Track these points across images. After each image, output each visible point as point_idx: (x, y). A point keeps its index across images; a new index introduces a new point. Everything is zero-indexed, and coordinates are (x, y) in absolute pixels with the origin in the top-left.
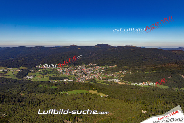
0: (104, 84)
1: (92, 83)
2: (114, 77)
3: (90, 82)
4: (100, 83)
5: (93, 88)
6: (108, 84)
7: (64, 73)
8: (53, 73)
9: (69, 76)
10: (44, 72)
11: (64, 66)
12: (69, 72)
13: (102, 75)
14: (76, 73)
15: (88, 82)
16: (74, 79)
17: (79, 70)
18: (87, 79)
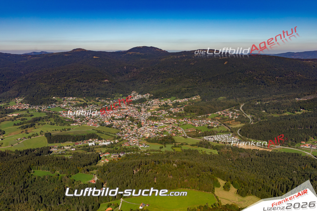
2: (212, 127)
7: (79, 121)
8: (51, 122)
9: (97, 130)
10: (26, 121)
11: (74, 100)
12: (92, 119)
13: (177, 122)
14: (112, 121)
15: (161, 148)
16: (114, 139)
17: (114, 111)
18: (148, 135)
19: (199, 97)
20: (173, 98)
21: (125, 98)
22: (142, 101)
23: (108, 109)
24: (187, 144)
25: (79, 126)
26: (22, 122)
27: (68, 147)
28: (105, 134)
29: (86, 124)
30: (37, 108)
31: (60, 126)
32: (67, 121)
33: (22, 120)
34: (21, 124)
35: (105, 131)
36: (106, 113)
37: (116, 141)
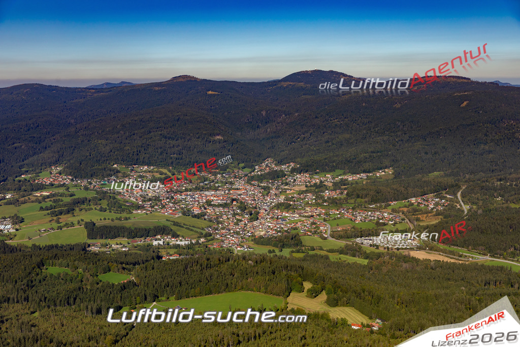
0: (344, 257)
1: (286, 252)
2: (384, 224)
3: (278, 253)
4: (323, 253)
5: (307, 285)
7: (149, 206)
8: (101, 207)
9: (174, 222)
10: (61, 203)
11: (150, 172)
12: (172, 203)
13: (326, 214)
14: (205, 209)
15: (270, 252)
16: (200, 237)
17: (218, 192)
18: (262, 233)
19: (390, 171)
20: (338, 172)
21: (247, 170)
22: (275, 176)
23: (208, 189)
24: (321, 249)
25: (147, 214)
26: (55, 204)
27: (118, 246)
28: (186, 228)
29: (160, 212)
30: (84, 183)
31: (116, 213)
32: (128, 206)
33: (55, 201)
34: (51, 208)
35: (186, 223)
36: (201, 195)
37: (202, 240)
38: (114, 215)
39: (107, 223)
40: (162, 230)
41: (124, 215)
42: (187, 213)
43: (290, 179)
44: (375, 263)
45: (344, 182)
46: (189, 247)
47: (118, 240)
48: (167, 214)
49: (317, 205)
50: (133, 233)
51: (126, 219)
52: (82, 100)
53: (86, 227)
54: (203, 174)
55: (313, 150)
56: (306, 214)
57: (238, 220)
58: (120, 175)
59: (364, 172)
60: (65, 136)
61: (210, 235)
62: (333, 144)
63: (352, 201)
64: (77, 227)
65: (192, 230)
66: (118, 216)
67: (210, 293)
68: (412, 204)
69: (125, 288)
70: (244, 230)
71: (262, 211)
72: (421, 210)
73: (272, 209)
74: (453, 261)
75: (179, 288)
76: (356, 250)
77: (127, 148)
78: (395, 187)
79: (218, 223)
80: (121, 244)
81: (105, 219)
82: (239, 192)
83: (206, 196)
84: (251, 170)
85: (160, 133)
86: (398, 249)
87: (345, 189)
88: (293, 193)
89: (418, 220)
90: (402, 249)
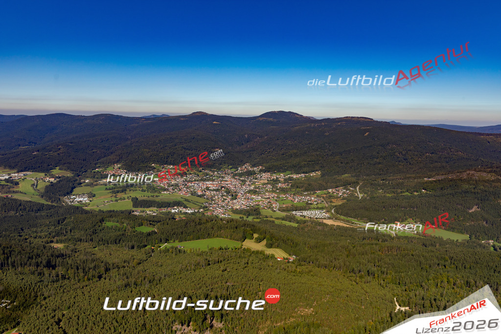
0: (284, 222)
1: (250, 219)
2: (311, 204)
3: (245, 218)
4: (272, 219)
5: (256, 236)
6: (296, 225)
7: (171, 189)
8: (142, 189)
9: (186, 199)
10: (119, 186)
11: (174, 169)
12: (186, 188)
13: (277, 197)
14: (205, 192)
15: (240, 218)
16: (200, 208)
17: (214, 182)
18: (238, 207)
19: (319, 173)
20: (288, 172)
21: (233, 170)
22: (250, 173)
23: (208, 180)
24: (271, 217)
25: (170, 194)
26: (115, 186)
28: (192, 203)
29: (178, 193)
32: (159, 189)
34: (113, 189)
35: (193, 200)
36: (203, 183)
37: (201, 210)
38: (150, 194)
39: (145, 198)
40: (178, 204)
41: (156, 194)
42: (194, 194)
43: (258, 176)
44: (302, 226)
45: (290, 179)
46: (192, 214)
47: (151, 209)
48: (182, 194)
49: (273, 191)
50: (161, 205)
51: (157, 196)
52: (136, 125)
53: (132, 201)
54: (206, 171)
55: (274, 159)
56: (266, 197)
57: (224, 199)
58: (156, 170)
59: (303, 173)
60: (124, 146)
61: (207, 207)
62: (286, 156)
63: (294, 190)
64: (127, 200)
65: (196, 204)
66: (152, 194)
67: (199, 238)
68: (329, 193)
69: (150, 235)
70: (227, 205)
71: (239, 194)
72: (334, 196)
73: (245, 193)
74: (348, 226)
75: (181, 235)
76: (292, 218)
77: (161, 154)
78: (320, 182)
79: (212, 200)
80: (152, 211)
81: (144, 196)
82: (227, 183)
83: (207, 184)
84: (235, 170)
85: (182, 146)
86: (317, 218)
87: (291, 183)
88: (259, 184)
89: (331, 202)
90: (319, 218)
